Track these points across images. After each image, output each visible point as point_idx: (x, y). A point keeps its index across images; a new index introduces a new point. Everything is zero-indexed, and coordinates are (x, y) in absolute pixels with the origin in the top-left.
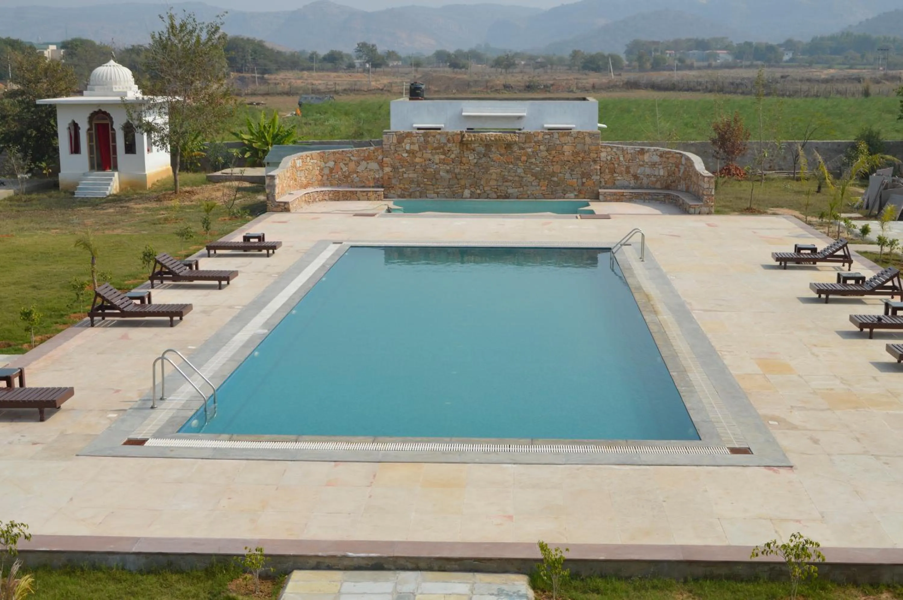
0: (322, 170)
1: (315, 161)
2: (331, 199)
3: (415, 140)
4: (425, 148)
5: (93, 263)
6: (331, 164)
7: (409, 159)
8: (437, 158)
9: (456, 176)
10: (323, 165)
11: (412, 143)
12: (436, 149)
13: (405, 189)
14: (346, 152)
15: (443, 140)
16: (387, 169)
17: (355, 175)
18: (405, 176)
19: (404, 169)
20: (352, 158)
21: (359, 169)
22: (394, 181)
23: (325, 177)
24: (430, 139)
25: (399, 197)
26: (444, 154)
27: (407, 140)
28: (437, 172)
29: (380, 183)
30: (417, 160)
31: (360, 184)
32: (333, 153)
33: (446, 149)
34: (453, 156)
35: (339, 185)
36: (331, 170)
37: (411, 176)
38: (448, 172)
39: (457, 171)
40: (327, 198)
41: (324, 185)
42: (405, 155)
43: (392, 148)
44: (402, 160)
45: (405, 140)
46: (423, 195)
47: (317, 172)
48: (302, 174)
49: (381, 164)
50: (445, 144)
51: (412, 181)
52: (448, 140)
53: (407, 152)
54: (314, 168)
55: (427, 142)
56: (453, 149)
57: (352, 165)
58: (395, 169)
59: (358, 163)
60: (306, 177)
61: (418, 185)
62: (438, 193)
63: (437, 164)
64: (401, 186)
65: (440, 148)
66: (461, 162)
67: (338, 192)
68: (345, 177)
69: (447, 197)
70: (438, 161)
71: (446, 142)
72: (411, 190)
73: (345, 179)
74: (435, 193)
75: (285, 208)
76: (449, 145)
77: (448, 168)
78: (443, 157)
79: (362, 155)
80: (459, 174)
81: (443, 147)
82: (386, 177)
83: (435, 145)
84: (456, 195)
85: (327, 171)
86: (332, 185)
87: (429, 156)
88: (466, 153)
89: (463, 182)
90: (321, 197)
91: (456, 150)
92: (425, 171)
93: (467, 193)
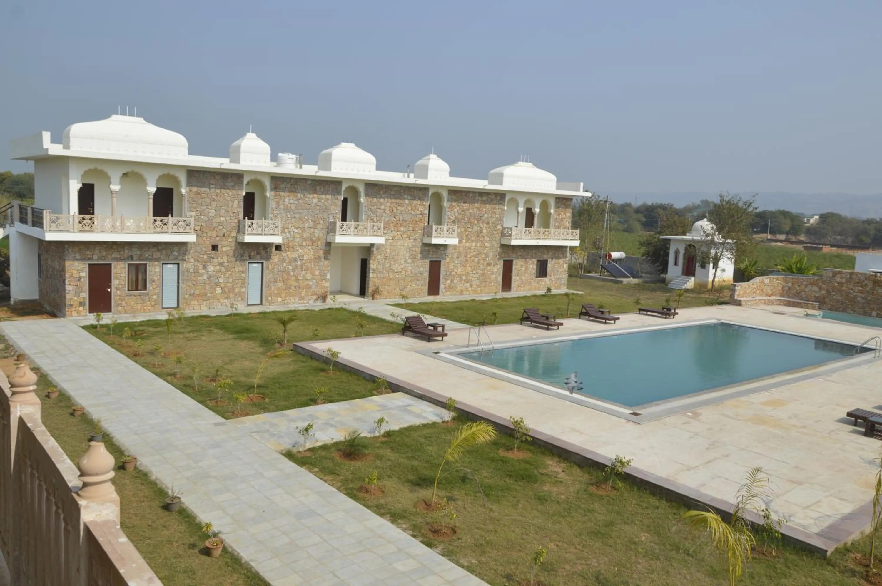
0: (783, 287)
1: (780, 282)
2: (785, 305)
3: (844, 276)
4: (850, 282)
5: (568, 305)
6: (790, 285)
7: (838, 287)
8: (856, 289)
9: (868, 302)
10: (784, 284)
11: (842, 278)
12: (857, 283)
13: (833, 306)
14: (800, 279)
15: (863, 278)
16: (823, 292)
17: (803, 293)
18: (834, 297)
19: (834, 293)
20: (803, 283)
21: (806, 290)
22: (826, 300)
23: (785, 292)
24: (853, 276)
25: (829, 309)
26: (862, 286)
27: (838, 276)
28: (855, 297)
29: (817, 299)
30: (844, 288)
31: (806, 299)
32: (793, 278)
33: (864, 284)
34: (868, 289)
35: (793, 298)
36: (790, 288)
37: (838, 298)
38: (863, 298)
39: (869, 298)
40: (782, 303)
41: (783, 296)
42: (836, 284)
43: (829, 279)
44: (834, 287)
45: (837, 276)
46: (844, 310)
47: (780, 288)
48: (769, 288)
49: (820, 288)
50: (864, 281)
51: (838, 301)
52: (866, 279)
53: (838, 283)
54: (778, 285)
55: (851, 278)
56: (868, 284)
57: (803, 287)
58: (828, 291)
59: (806, 286)
60: (771, 290)
61: (842, 304)
62: (854, 311)
63: (856, 292)
64: (831, 303)
65: (859, 283)
66: (873, 293)
67: (790, 301)
68: (798, 294)
69: (860, 314)
70: (857, 291)
71: (864, 279)
72: (837, 307)
73: (798, 295)
74: (852, 310)
75: (739, 303)
76: (866, 282)
77: (863, 296)
78: (861, 288)
79: (809, 281)
80: (870, 300)
81: (861, 283)
82: (822, 297)
83: (856, 281)
84: (866, 314)
85: (787, 289)
86: (789, 297)
87: (852, 287)
88: (877, 288)
89: (872, 306)
90: (778, 303)
91: (870, 285)
92: (848, 296)
93: (874, 313)
